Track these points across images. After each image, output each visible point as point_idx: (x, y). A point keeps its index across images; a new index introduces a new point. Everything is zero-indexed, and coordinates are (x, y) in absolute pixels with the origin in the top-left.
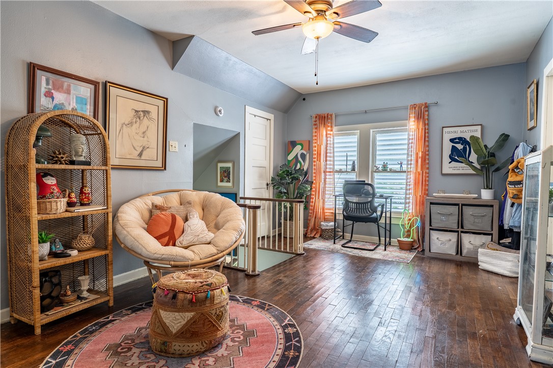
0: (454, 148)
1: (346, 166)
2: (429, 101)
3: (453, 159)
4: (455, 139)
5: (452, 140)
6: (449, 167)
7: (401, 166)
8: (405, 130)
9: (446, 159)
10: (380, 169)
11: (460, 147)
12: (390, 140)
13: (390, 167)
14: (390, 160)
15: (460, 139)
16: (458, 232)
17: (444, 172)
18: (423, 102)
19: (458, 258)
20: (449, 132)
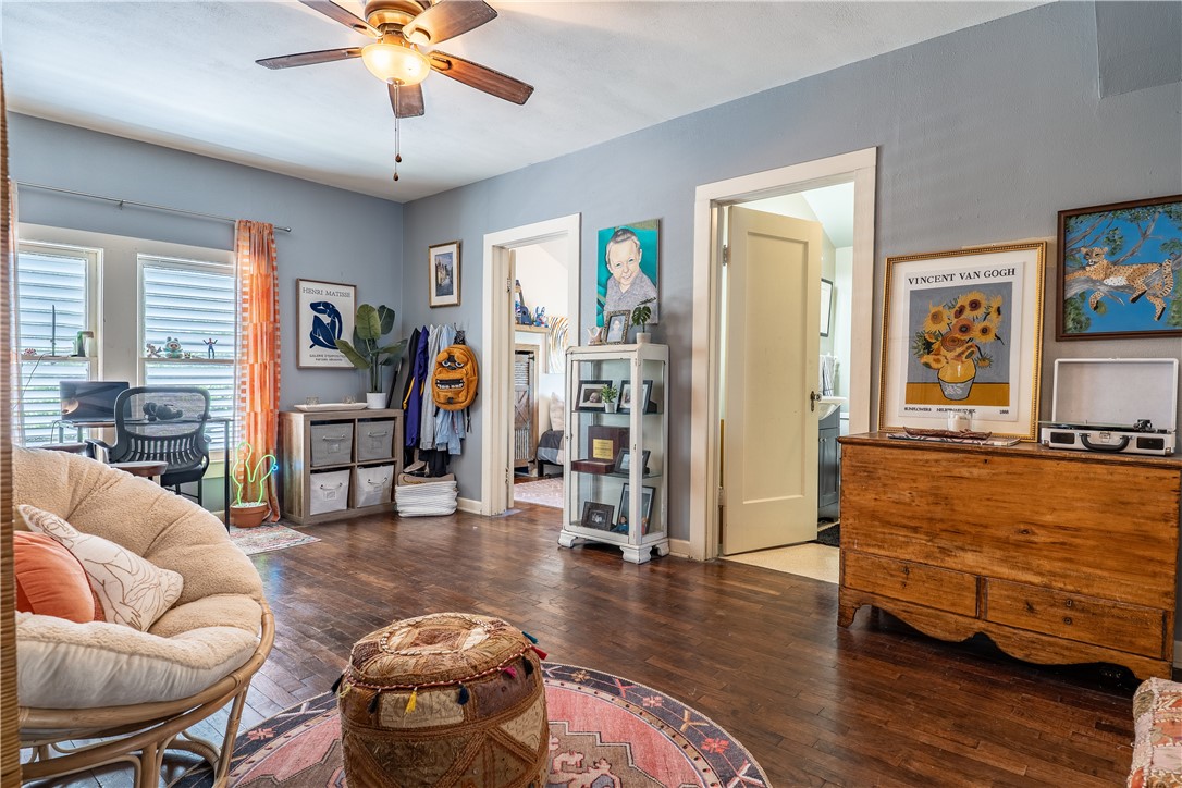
0: (317, 322)
1: (53, 340)
2: (278, 222)
3: (316, 342)
4: (319, 304)
5: (314, 306)
6: (311, 355)
7: (211, 348)
8: (228, 272)
9: (306, 340)
10: (163, 354)
11: (326, 319)
12: (188, 287)
13: (185, 349)
14: (184, 333)
15: (326, 305)
16: (351, 468)
17: (302, 364)
18: (267, 222)
19: (353, 513)
20: (309, 291)
